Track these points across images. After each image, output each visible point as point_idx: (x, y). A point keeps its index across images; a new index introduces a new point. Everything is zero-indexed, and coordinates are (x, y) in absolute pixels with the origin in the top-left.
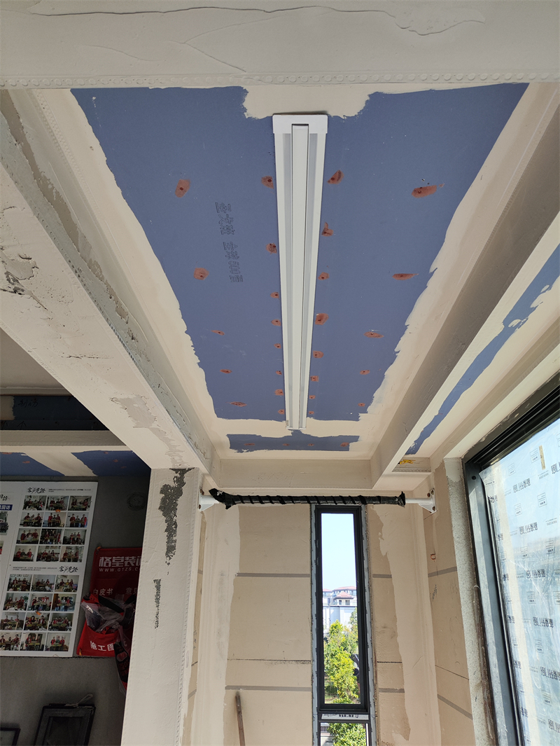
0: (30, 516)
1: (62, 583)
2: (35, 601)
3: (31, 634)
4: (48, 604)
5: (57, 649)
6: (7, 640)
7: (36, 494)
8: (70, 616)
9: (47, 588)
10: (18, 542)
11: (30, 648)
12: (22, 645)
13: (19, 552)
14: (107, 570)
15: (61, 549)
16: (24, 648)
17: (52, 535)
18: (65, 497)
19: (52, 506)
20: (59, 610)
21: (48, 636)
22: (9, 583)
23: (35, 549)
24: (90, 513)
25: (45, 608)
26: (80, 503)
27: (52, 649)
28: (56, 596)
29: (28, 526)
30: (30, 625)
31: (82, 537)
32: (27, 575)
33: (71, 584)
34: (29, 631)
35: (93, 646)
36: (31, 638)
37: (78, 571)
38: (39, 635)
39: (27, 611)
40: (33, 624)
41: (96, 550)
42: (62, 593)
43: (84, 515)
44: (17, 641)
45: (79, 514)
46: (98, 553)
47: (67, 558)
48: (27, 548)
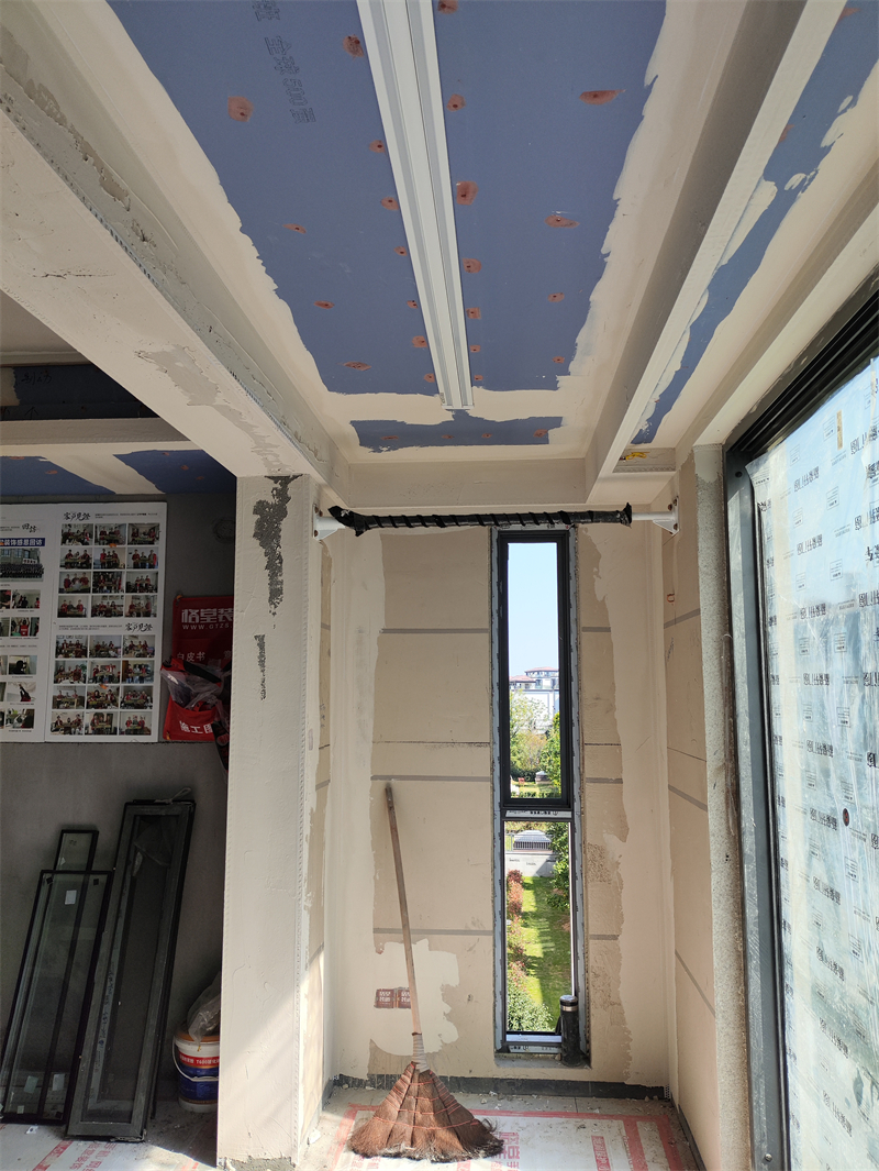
0: (73, 553)
1: (132, 647)
2: (97, 671)
3: (96, 714)
4: (116, 675)
5: (135, 732)
6: (65, 721)
7: (78, 522)
8: (149, 690)
9: (112, 653)
10: (61, 591)
11: (99, 732)
12: (87, 728)
13: (64, 605)
14: (194, 627)
15: (125, 600)
16: (90, 731)
17: (110, 580)
18: (120, 526)
19: (103, 539)
20: (132, 681)
21: (121, 716)
22: (57, 648)
23: (87, 600)
24: (160, 548)
25: (111, 679)
26: (144, 534)
27: (128, 732)
28: (126, 663)
29: (73, 567)
30: (95, 703)
31: (152, 583)
32: (81, 637)
33: (145, 646)
34: (94, 710)
35: (185, 727)
36: (98, 718)
37: (153, 630)
38: (108, 715)
39: (87, 685)
40: (97, 701)
41: (175, 601)
42: (133, 660)
43: (151, 551)
44: (78, 723)
45: (144, 550)
46: (177, 605)
47: (134, 611)
48: (76, 599)
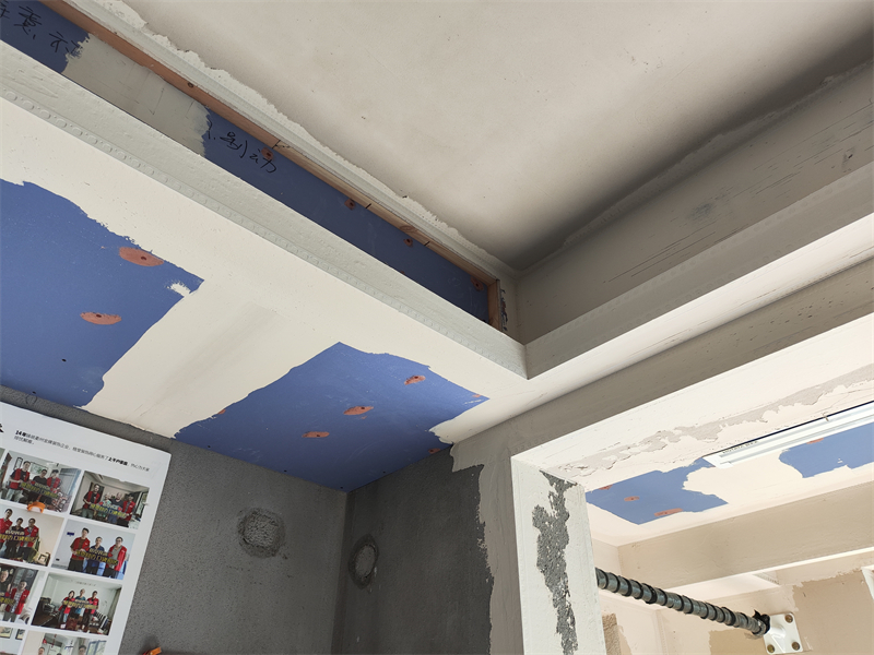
31: (102, 610)
43: (119, 539)
45: (104, 534)
